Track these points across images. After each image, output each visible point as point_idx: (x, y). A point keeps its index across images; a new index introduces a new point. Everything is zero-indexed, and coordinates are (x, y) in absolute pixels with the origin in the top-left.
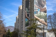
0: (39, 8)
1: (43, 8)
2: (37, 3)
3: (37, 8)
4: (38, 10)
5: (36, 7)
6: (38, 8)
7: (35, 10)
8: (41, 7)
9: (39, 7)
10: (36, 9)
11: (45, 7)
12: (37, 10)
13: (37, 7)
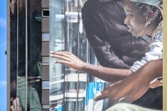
0: (92, 74)
1: (137, 65)
2: (81, 29)
3: (72, 78)
4: (83, 94)
5: (66, 69)
6: (83, 77)
7: (55, 93)
8: (114, 58)
9: (96, 66)
10: (65, 87)
11: (150, 56)
12: (72, 94)
13: (80, 63)
